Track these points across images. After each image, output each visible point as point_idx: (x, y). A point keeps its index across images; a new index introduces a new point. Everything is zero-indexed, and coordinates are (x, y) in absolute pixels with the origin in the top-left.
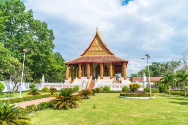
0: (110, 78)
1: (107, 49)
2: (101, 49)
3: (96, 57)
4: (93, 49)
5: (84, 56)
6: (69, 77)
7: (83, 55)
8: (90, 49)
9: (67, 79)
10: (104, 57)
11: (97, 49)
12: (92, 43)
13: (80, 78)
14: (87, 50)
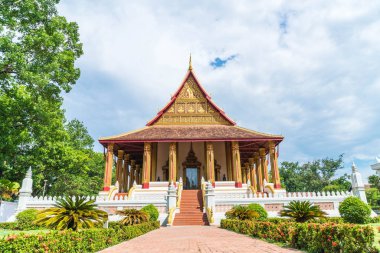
0: (237, 185)
1: (217, 110)
2: (201, 110)
3: (190, 130)
4: (181, 110)
5: (155, 126)
6: (113, 183)
7: (152, 124)
8: (172, 110)
9: (108, 189)
10: (213, 130)
11: (191, 110)
12: (177, 94)
13: (145, 186)
14: (165, 111)
